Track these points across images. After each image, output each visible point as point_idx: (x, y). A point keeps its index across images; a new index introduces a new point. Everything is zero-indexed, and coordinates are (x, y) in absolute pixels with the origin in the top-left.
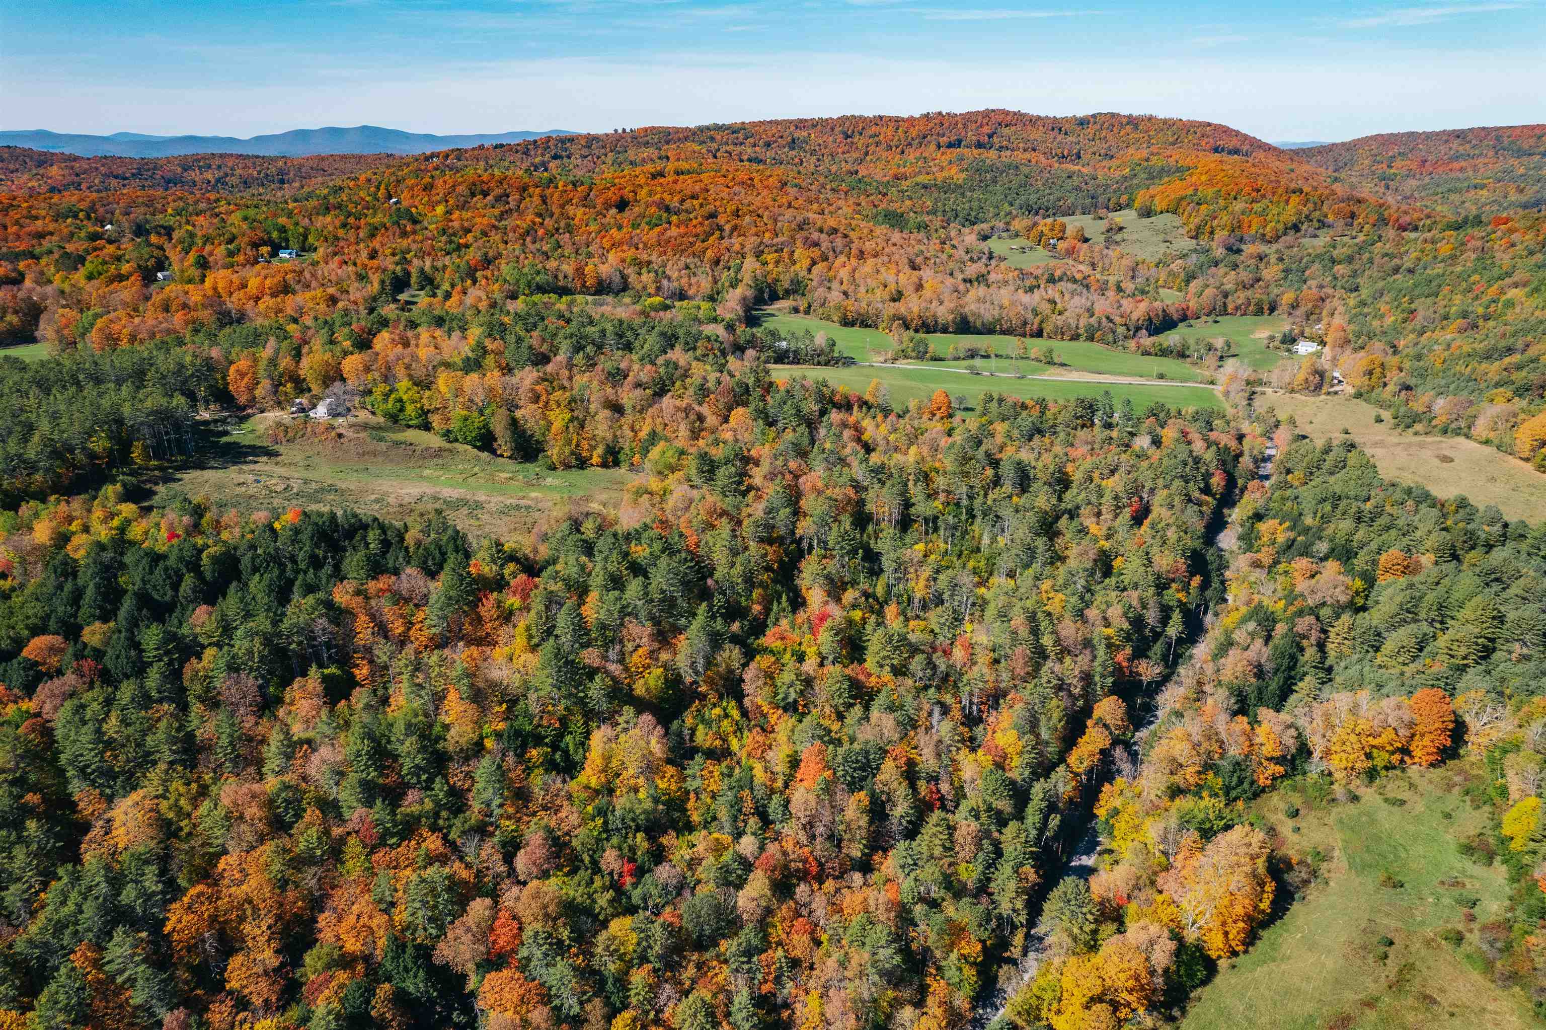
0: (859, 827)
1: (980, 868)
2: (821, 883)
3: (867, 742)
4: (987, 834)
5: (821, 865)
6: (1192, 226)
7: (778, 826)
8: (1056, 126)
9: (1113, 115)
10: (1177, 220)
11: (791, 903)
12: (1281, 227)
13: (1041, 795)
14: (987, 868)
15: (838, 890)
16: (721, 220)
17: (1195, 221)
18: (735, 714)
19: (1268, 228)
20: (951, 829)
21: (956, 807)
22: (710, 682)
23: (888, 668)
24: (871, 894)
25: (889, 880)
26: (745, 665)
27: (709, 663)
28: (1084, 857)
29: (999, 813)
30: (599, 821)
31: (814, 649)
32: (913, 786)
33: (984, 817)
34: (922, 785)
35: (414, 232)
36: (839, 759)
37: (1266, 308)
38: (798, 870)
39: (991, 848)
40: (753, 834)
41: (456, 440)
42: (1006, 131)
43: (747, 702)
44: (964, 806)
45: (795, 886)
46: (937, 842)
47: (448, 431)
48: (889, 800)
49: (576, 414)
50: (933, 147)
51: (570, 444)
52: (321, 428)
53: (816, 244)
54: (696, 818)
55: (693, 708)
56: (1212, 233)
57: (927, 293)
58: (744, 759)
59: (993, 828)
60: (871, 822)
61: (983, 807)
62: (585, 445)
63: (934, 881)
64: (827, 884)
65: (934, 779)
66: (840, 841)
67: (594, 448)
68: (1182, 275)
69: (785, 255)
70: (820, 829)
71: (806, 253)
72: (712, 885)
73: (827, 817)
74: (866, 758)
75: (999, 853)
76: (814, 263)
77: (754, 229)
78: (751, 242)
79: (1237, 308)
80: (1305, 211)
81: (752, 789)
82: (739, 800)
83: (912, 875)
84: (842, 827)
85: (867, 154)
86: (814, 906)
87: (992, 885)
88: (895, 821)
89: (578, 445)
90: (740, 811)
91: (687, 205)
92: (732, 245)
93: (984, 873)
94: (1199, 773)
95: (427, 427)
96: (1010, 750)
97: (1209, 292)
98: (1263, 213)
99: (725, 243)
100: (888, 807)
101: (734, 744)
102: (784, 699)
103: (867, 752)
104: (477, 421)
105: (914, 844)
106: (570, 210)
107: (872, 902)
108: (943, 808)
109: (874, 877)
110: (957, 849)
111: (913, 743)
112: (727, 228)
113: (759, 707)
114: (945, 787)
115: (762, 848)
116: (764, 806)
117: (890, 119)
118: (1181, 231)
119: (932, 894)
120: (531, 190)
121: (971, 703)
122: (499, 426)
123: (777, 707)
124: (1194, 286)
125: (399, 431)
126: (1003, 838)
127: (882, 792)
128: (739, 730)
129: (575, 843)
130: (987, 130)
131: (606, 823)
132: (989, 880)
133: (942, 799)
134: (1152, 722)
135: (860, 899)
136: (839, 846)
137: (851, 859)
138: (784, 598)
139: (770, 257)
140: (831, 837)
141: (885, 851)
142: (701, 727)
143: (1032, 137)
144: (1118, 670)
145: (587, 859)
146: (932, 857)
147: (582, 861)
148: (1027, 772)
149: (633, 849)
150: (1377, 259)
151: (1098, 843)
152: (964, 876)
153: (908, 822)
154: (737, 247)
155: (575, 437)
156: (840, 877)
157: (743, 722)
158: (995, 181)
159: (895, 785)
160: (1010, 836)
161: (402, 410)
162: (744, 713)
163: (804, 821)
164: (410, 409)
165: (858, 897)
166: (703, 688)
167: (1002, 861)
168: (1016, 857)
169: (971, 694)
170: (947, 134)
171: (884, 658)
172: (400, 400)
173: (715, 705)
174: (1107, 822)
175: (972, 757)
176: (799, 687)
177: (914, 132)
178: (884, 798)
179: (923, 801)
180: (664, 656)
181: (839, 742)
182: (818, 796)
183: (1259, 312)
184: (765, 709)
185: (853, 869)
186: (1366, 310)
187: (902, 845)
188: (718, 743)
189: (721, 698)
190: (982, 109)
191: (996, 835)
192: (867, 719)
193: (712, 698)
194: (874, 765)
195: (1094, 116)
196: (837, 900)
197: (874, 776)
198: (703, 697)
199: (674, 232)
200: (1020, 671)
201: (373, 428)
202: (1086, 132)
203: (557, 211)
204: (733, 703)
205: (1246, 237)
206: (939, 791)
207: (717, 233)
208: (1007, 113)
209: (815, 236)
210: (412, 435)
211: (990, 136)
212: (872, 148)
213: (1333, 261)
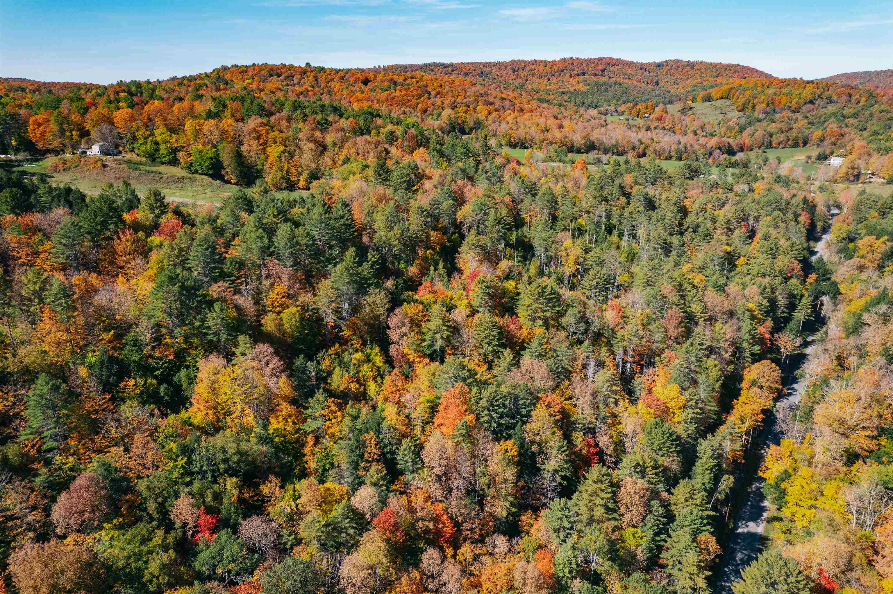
0: (505, 481)
1: (650, 534)
2: (456, 547)
3: (515, 387)
4: (655, 494)
5: (457, 525)
6: (740, 104)
7: (407, 477)
8: (643, 67)
9: (678, 61)
10: (728, 102)
11: (415, 574)
12: (802, 101)
13: (710, 453)
14: (657, 534)
15: (476, 558)
16: (430, 89)
17: (741, 101)
18: (379, 360)
19: (793, 103)
20: (616, 486)
21: (616, 463)
22: (354, 328)
23: (540, 322)
24: (519, 564)
25: (540, 547)
26: (391, 310)
27: (356, 310)
28: (751, 524)
29: (666, 469)
30: (182, 461)
31: (465, 301)
32: (567, 436)
33: (650, 473)
34: (578, 438)
35: (226, 89)
36: (484, 403)
37: (800, 142)
38: (427, 531)
39: (661, 510)
40: (375, 484)
41: (196, 172)
42: (612, 68)
43: (392, 349)
44: (627, 461)
45: (422, 551)
46: (598, 501)
47: (191, 164)
48: (541, 452)
49: (288, 149)
50: (567, 76)
51: (282, 170)
52: (92, 161)
53: (492, 104)
54: (312, 464)
55: (331, 351)
56: (754, 107)
57: (566, 129)
58: (380, 404)
59: (661, 487)
60: (519, 476)
61: (649, 463)
62: (293, 170)
63: (598, 551)
64: (463, 549)
65: (590, 431)
66: (483, 496)
67: (301, 174)
68: (737, 128)
69: (471, 109)
70: (457, 482)
71: (485, 107)
72: (314, 546)
73: (466, 468)
74: (515, 404)
75: (670, 518)
76: (490, 113)
77: (451, 94)
78: (448, 101)
79: (779, 144)
80: (818, 92)
81: (378, 432)
82: (361, 445)
83: (570, 542)
84: (483, 480)
85: (527, 80)
86: (445, 578)
87: (664, 555)
88: (548, 476)
89: (288, 172)
90: (361, 456)
91: (408, 82)
92: (436, 102)
93: (653, 540)
94: (873, 438)
95: (174, 162)
96: (673, 404)
97: (759, 133)
98: (790, 94)
99: (431, 101)
100: (539, 460)
101: (372, 388)
102: (430, 346)
103: (516, 398)
104: (210, 152)
105: (570, 503)
106: (332, 84)
107: (518, 575)
108: (602, 462)
109: (522, 543)
110: (622, 510)
111: (567, 393)
112: (433, 93)
113: (404, 355)
114: (603, 441)
115: (384, 502)
116: (392, 453)
117: (541, 61)
118: (732, 107)
119: (594, 566)
120: (308, 74)
121: (625, 362)
122: (226, 158)
123: (424, 356)
124: (745, 133)
125: (155, 166)
126: (673, 499)
127: (533, 442)
128: (379, 375)
129: (141, 486)
130: (600, 67)
131: (190, 462)
132: (660, 548)
133: (601, 453)
134: (790, 394)
135: (504, 570)
136: (481, 505)
137: (495, 518)
138: (441, 265)
139: (461, 110)
140: (469, 492)
141: (536, 510)
142: (337, 370)
143: (628, 72)
144: (761, 341)
145: (152, 507)
146: (591, 521)
147: (145, 509)
148: (692, 428)
149: (218, 497)
150: (877, 115)
151: (764, 509)
152: (631, 543)
153: (563, 478)
154: (439, 103)
155: (286, 165)
156: (481, 540)
157: (386, 368)
158: (606, 90)
159: (548, 433)
160: (682, 499)
161: (157, 150)
162: (389, 361)
163: (438, 471)
164: (163, 149)
165: (501, 569)
166: (346, 333)
167: (673, 526)
168: (693, 522)
169: (625, 352)
170: (576, 69)
171: (536, 311)
172: (157, 143)
173: (357, 351)
174: (777, 486)
175: (632, 409)
176: (445, 334)
177: (555, 68)
178: (535, 448)
179: (578, 454)
180: (306, 298)
181: (484, 384)
182: (457, 444)
183: (796, 145)
184: (411, 358)
185: (497, 530)
186: (879, 137)
187: (556, 504)
188: (353, 386)
189: (364, 344)
190: (597, 57)
191: (664, 495)
192: (517, 364)
193: (356, 344)
194: (524, 412)
195: (666, 62)
196: (476, 568)
197: (524, 423)
198: (344, 342)
199: (398, 93)
200: (673, 332)
201: (135, 163)
202: (662, 71)
203: (323, 85)
204: (377, 349)
205: (777, 110)
206: (597, 445)
207: (426, 96)
208: (613, 59)
209: (491, 99)
210: (163, 169)
211: (603, 71)
212: (529, 78)
213: (844, 116)
